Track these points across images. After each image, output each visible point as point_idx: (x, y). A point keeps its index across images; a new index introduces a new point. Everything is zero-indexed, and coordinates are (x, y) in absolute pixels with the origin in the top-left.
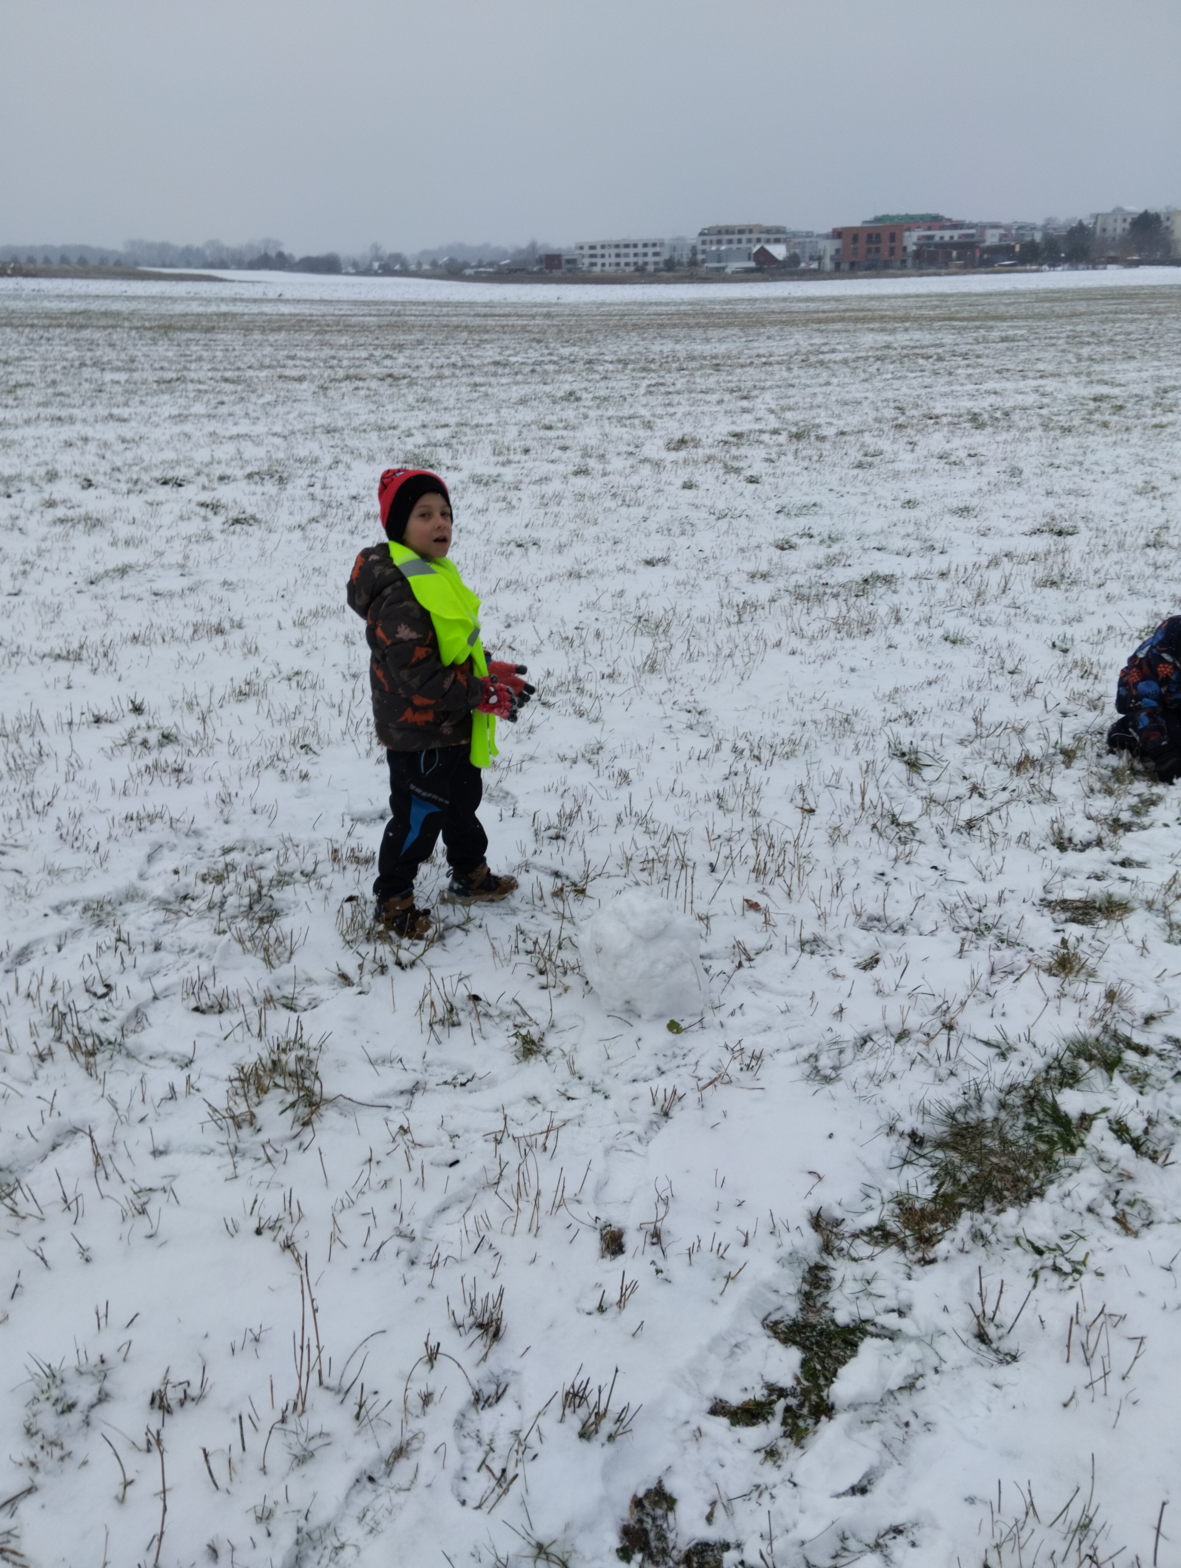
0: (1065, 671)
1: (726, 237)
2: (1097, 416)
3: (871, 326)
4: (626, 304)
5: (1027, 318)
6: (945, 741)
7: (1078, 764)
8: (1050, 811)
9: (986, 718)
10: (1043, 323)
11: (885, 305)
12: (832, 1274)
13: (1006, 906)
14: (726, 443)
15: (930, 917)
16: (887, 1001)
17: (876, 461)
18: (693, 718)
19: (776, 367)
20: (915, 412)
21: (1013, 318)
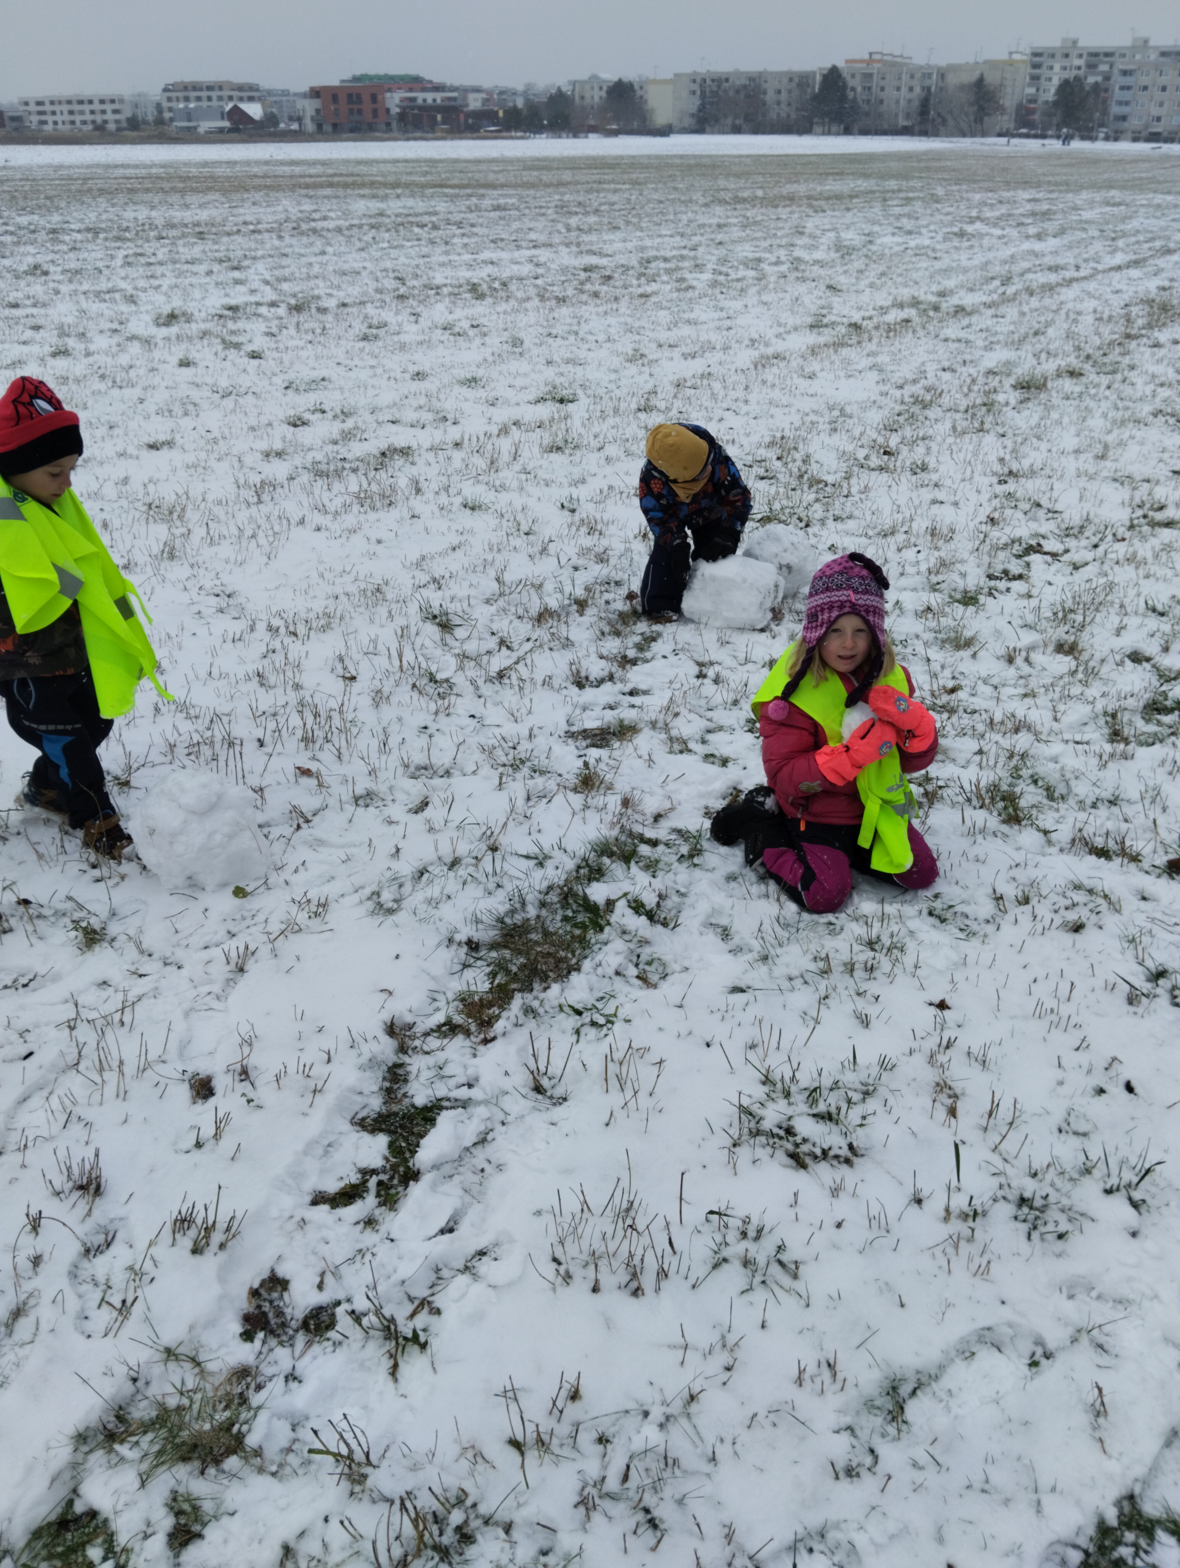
0: (574, 529)
1: (193, 94)
2: (588, 287)
3: (362, 192)
4: (89, 167)
5: (515, 186)
6: (472, 602)
7: (590, 611)
8: (568, 655)
9: (508, 577)
10: (532, 192)
11: (374, 170)
12: (409, 1068)
13: (536, 741)
14: (221, 316)
15: (471, 758)
16: (439, 836)
17: (382, 332)
18: (223, 602)
19: (266, 236)
20: (415, 283)
21: (503, 186)
